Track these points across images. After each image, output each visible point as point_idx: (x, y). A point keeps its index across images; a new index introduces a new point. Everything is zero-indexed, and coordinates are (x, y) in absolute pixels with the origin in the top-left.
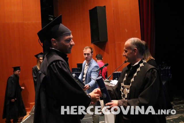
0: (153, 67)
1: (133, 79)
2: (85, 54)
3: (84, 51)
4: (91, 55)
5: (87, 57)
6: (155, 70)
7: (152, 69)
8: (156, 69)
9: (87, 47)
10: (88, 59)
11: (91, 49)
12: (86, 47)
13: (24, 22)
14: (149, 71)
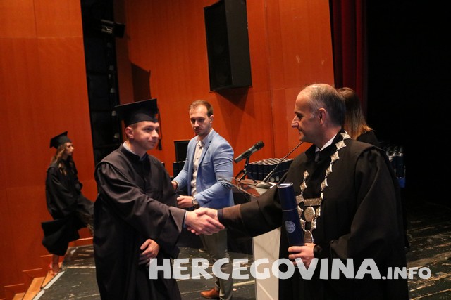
0: (370, 145)
1: (326, 183)
2: (194, 120)
3: (190, 111)
4: (207, 120)
5: (198, 128)
6: (375, 152)
7: (369, 149)
8: (377, 150)
9: (198, 102)
10: (202, 132)
11: (208, 106)
12: (194, 103)
13: (39, 38)
14: (362, 155)
